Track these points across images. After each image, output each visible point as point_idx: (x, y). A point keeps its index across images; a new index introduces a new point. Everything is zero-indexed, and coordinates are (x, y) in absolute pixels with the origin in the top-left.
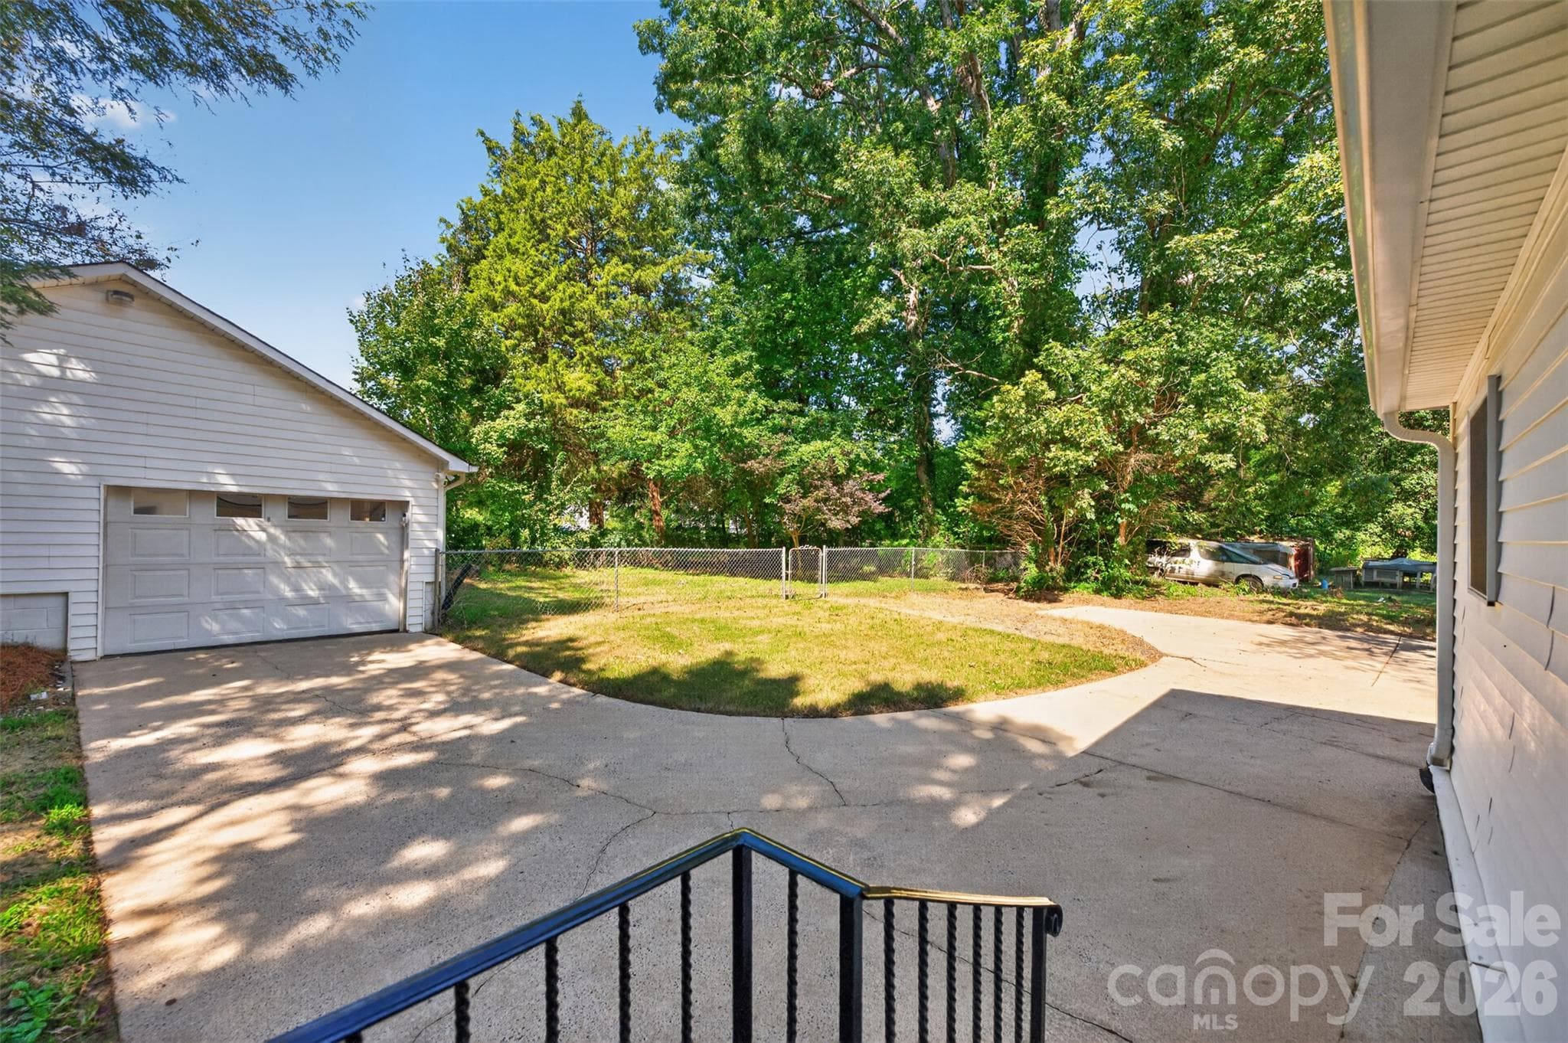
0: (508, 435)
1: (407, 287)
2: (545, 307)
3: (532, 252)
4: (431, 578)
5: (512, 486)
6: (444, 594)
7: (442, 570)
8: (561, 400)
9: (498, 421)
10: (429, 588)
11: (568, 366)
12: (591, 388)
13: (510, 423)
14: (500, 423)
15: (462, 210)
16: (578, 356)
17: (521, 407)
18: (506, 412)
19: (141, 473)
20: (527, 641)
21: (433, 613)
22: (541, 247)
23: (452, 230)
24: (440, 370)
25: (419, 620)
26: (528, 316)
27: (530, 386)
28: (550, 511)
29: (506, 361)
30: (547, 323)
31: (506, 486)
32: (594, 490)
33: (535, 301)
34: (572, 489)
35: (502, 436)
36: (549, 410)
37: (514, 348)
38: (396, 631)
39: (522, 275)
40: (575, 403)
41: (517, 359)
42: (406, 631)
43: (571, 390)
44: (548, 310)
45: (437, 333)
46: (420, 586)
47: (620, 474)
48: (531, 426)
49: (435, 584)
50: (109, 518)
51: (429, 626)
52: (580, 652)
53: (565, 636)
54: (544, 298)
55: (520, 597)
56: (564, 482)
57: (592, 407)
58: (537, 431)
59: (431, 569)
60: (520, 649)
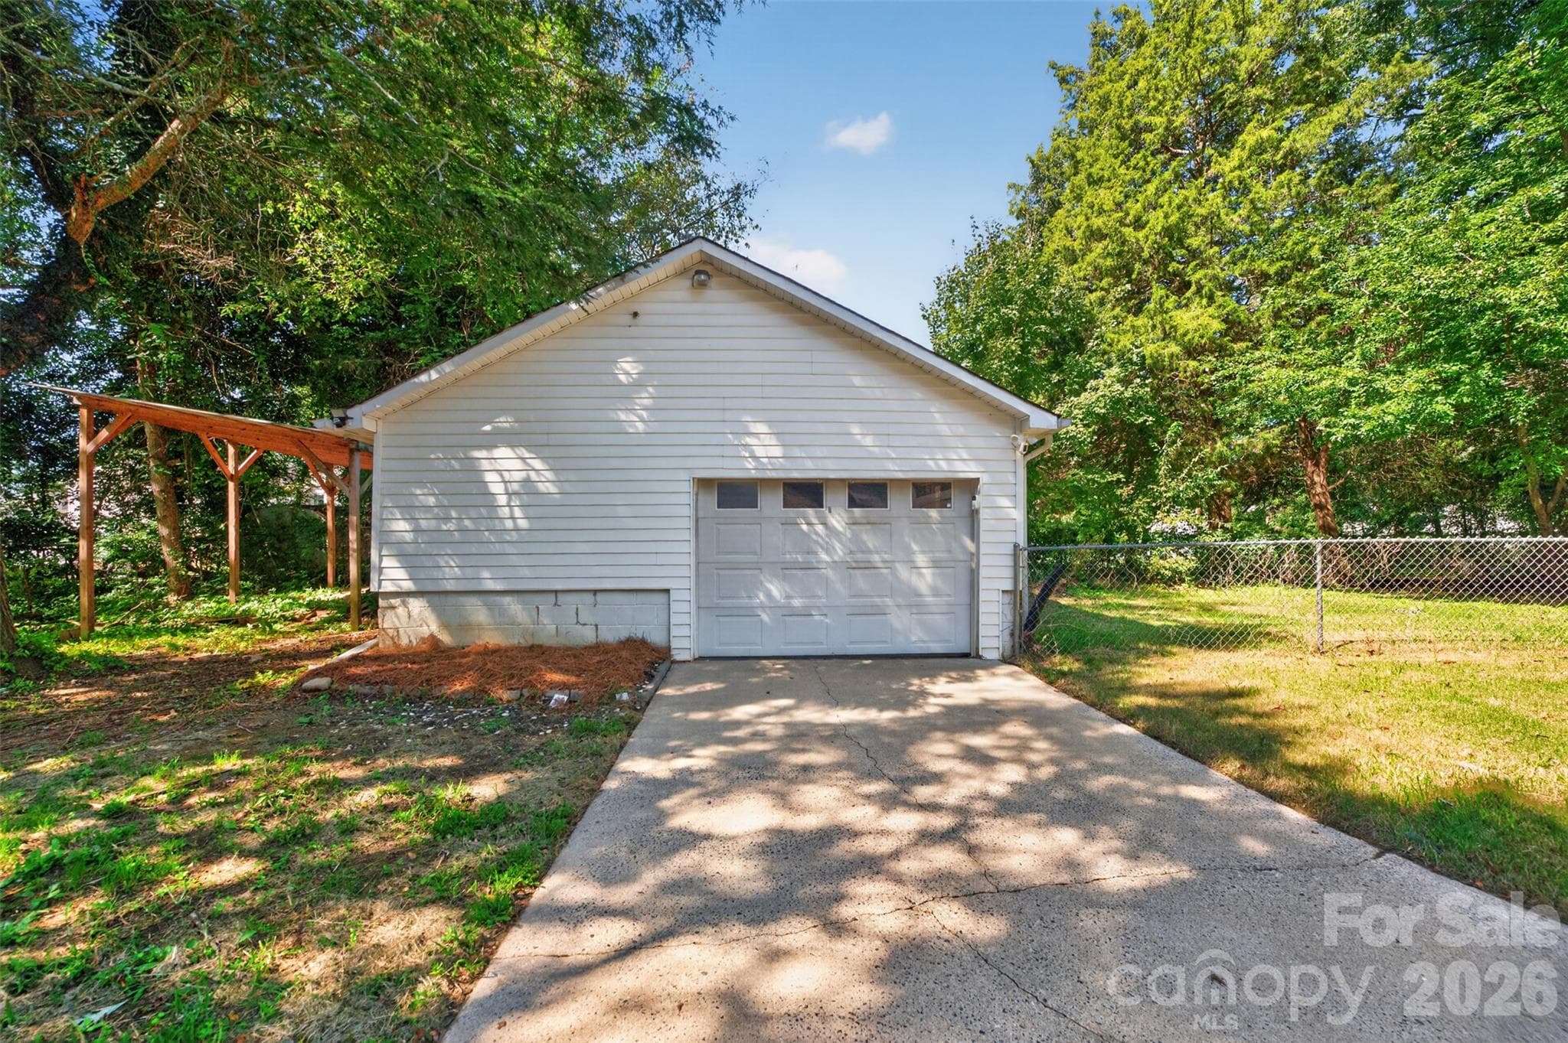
0: (1097, 410)
1: (976, 260)
2: (1141, 235)
3: (1122, 170)
4: (1008, 586)
5: (1103, 477)
6: (1026, 608)
7: (1024, 575)
8: (1174, 348)
9: (1083, 395)
10: (1007, 598)
11: (1179, 306)
12: (1217, 326)
13: (1100, 393)
14: (1086, 398)
15: (1032, 162)
16: (1193, 288)
17: (1115, 370)
18: (1093, 383)
19: (719, 462)
20: (1148, 685)
21: (1012, 635)
22: (1133, 162)
23: (1022, 193)
24: (1013, 343)
25: (995, 643)
26: (1120, 254)
27: (1125, 341)
28: (1158, 508)
29: (1092, 321)
30: (1146, 254)
31: (1096, 477)
32: (1222, 475)
33: (1128, 231)
34: (1189, 475)
35: (1089, 413)
36: (1152, 369)
37: (1102, 302)
38: (966, 655)
39: (1109, 205)
40: (1192, 352)
41: (1105, 315)
42: (979, 657)
43: (1185, 335)
44: (1144, 240)
45: (1009, 301)
46: (997, 596)
47: (1268, 448)
48: (1128, 394)
49: (1013, 593)
50: (701, 514)
51: (1008, 653)
52: (1264, 720)
53: (1221, 685)
54: (1138, 224)
55: (1123, 619)
56: (1176, 468)
57: (1221, 351)
58: (1136, 400)
59: (1008, 573)
60: (1140, 700)
